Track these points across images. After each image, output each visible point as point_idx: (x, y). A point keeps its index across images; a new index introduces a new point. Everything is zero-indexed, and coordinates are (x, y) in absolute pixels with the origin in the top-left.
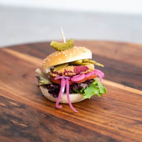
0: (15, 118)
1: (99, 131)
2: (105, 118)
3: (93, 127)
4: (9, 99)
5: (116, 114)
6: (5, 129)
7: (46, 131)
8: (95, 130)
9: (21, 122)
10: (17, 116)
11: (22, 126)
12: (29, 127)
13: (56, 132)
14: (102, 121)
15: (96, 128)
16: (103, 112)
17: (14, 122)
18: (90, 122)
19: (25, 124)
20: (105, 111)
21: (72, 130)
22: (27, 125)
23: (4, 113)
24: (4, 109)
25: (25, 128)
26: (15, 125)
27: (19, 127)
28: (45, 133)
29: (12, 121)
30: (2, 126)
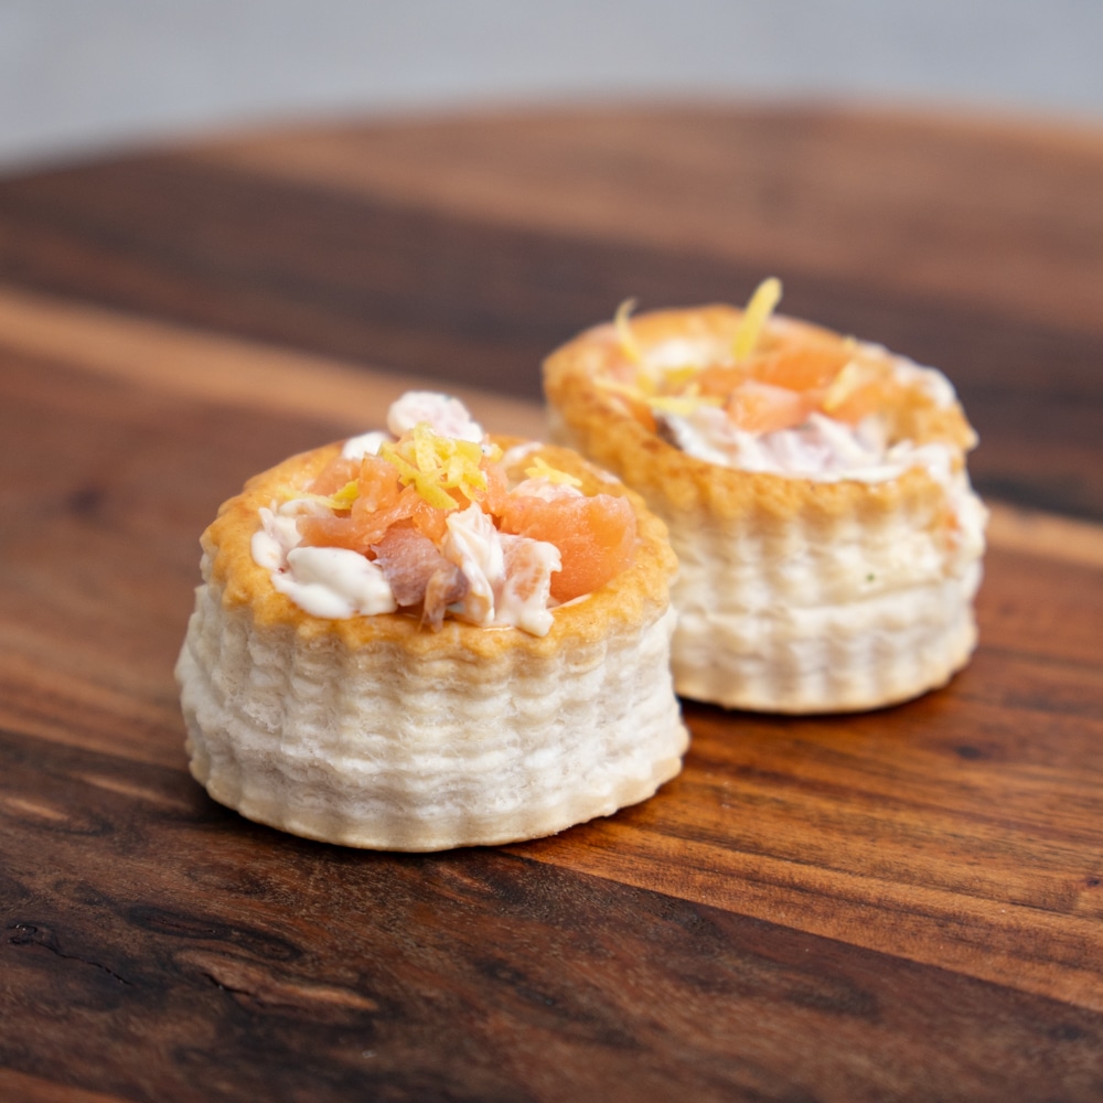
0: (215, 931)
1: (1031, 979)
2: (1016, 837)
3: (960, 940)
4: (58, 745)
5: (1083, 792)
6: (180, 1055)
7: (568, 1038)
8: (988, 968)
9: (293, 967)
10: (218, 906)
11: (323, 1009)
12: (395, 1009)
13: (655, 1026)
14: (1016, 881)
15: (984, 947)
16: (965, 789)
17: (232, 974)
18: (902, 893)
19: (337, 984)
20: (976, 776)
21: (799, 998)
22: (361, 989)
23: (90, 894)
24: (69, 851)
25: (361, 1029)
26: (242, 998)
27: (294, 1016)
28: (564, 1050)
29: (203, 961)
30: (138, 1028)
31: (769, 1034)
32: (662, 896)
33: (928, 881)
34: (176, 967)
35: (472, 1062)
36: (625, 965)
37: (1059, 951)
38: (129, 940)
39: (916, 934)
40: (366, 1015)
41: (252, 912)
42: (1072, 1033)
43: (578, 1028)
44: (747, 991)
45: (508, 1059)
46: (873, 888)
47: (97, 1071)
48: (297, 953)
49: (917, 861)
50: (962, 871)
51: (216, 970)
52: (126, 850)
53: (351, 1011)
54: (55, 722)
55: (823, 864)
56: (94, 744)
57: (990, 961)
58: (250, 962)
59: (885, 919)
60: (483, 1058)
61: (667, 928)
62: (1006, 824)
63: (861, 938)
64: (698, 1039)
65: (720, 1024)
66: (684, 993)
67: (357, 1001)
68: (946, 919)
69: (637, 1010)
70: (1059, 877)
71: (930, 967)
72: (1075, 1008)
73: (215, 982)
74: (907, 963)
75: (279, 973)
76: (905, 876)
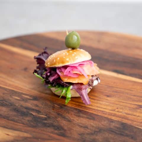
0: (33, 110)
1: (109, 117)
2: (111, 104)
3: (103, 113)
5: (119, 100)
6: (28, 121)
7: (65, 121)
8: (106, 116)
9: (40, 113)
10: (34, 108)
11: (43, 117)
12: (49, 117)
13: (73, 120)
14: (110, 108)
15: (106, 114)
16: (107, 100)
17: (34, 114)
18: (99, 109)
19: (44, 115)
20: (108, 98)
21: (87, 118)
22: (46, 116)
23: (22, 106)
24: (20, 102)
25: (46, 119)
26: (35, 116)
27: (39, 118)
28: (64, 122)
29: (31, 112)
30: (25, 118)
31: (84, 121)
32: (76, 108)
33: (102, 108)
34: (29, 113)
35: (56, 122)
36: (71, 114)
37: (113, 115)
38: (25, 110)
39: (99, 113)
40: (46, 118)
41: (37, 108)
42: (112, 122)
43: (66, 120)
44: (83, 117)
45: (59, 122)
46: (96, 108)
47: (20, 122)
48: (40, 112)
49: (101, 106)
50: (105, 107)
51: (33, 113)
52: (25, 102)
53: (45, 117)
54: (20, 90)
55: (92, 106)
56: (23, 92)
57: (106, 115)
58: (36, 113)
59: (97, 111)
60: (57, 122)
61: (76, 111)
62: (110, 103)
63: (94, 113)
64: (77, 121)
65: (79, 120)
66: (77, 117)
67: (46, 117)
68: (102, 111)
69: (72, 118)
70: (114, 108)
71: (100, 116)
72: (113, 120)
73: (32, 114)
74: (98, 115)
75: (38, 114)
76: (100, 107)
